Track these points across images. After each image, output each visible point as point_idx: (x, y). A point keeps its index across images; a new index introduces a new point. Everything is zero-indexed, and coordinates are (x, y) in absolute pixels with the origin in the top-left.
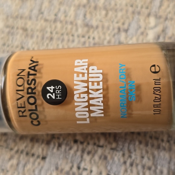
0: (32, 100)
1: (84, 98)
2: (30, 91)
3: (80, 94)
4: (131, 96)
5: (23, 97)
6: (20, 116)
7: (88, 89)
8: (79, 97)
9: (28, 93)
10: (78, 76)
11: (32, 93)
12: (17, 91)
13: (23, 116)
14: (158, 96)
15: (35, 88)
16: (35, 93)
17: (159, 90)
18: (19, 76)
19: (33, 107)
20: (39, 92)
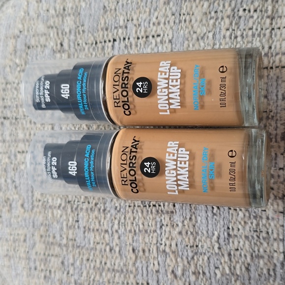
0: (125, 93)
1: (165, 92)
2: (124, 86)
3: (162, 89)
4: (202, 91)
5: (118, 90)
6: (115, 107)
7: (168, 85)
8: (161, 92)
9: (122, 88)
10: (161, 74)
11: (125, 87)
12: (114, 85)
13: (117, 106)
14: (224, 92)
15: (128, 84)
16: (127, 88)
17: (224, 86)
18: (116, 74)
19: (126, 99)
20: (130, 87)
